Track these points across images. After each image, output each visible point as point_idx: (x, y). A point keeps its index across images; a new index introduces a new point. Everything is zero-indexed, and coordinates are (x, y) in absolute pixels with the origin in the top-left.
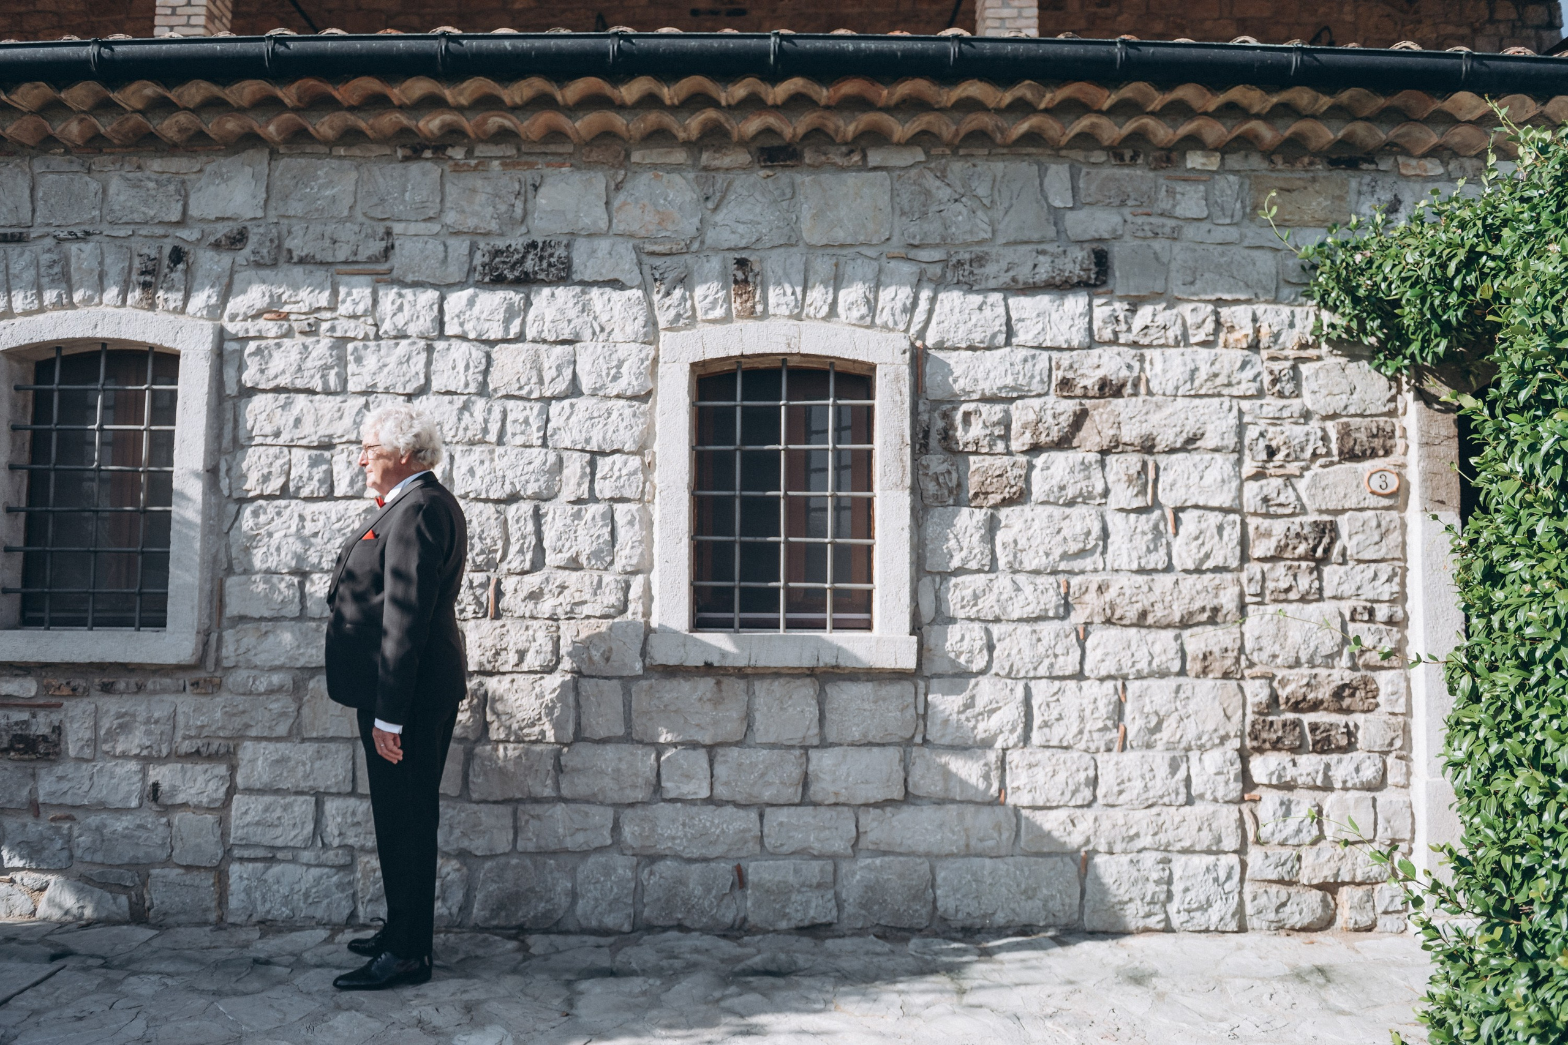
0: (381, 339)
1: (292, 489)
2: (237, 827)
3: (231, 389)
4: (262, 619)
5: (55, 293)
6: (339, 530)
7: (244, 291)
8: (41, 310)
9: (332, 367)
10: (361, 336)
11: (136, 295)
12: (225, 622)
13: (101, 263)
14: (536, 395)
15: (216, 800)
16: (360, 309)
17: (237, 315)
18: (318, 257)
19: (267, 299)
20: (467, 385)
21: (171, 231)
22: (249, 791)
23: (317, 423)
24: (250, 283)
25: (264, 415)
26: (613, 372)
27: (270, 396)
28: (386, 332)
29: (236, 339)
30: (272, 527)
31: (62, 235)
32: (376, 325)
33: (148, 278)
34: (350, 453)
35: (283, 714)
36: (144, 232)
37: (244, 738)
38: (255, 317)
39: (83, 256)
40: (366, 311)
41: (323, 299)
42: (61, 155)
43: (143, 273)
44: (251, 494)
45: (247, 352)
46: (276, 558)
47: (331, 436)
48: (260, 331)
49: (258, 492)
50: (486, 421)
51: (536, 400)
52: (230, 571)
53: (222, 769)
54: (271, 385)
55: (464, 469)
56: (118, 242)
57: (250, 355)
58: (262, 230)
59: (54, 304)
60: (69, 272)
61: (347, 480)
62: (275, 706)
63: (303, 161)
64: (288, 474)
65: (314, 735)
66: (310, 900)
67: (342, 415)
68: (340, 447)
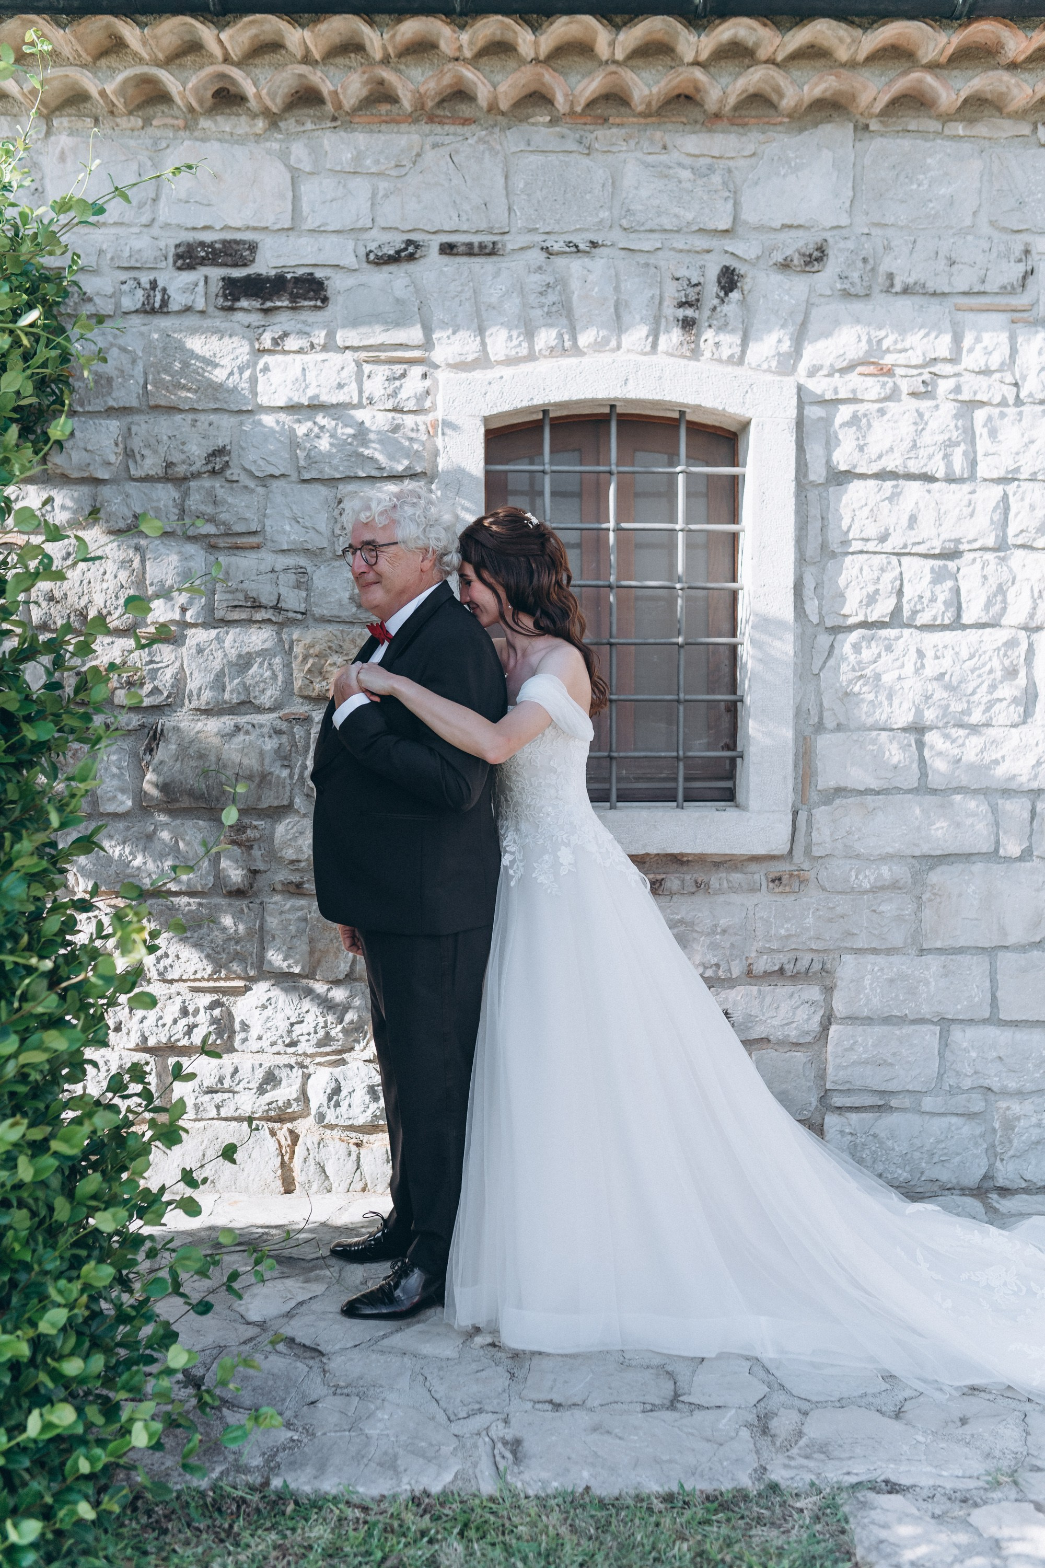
0: (1024, 404)
1: (906, 613)
2: (838, 1067)
3: (817, 473)
4: (868, 792)
5: (553, 333)
6: (973, 671)
7: (827, 334)
8: (531, 357)
9: (958, 444)
10: (996, 400)
11: (673, 337)
12: (814, 797)
13: (617, 289)
15: (808, 1033)
16: (994, 364)
17: (821, 367)
18: (931, 286)
19: (864, 346)
21: (714, 243)
22: (852, 1019)
23: (939, 522)
24: (837, 323)
25: (866, 511)
27: (871, 483)
28: (1030, 395)
29: (823, 402)
30: (880, 666)
31: (556, 247)
32: (1016, 385)
33: (689, 312)
34: (986, 564)
35: (899, 918)
36: (679, 242)
37: (842, 951)
38: (843, 371)
39: (591, 278)
40: (1003, 364)
41: (943, 345)
42: (544, 125)
43: (681, 305)
44: (850, 621)
45: (838, 420)
46: (887, 709)
47: (958, 541)
48: (854, 391)
49: (861, 618)
52: (820, 727)
53: (814, 993)
54: (875, 468)
56: (642, 259)
57: (843, 425)
58: (850, 245)
59: (552, 349)
60: (569, 300)
61: (982, 600)
62: (888, 908)
63: (906, 143)
64: (900, 593)
65: (939, 944)
66: (936, 1159)
67: (973, 511)
68: (971, 556)
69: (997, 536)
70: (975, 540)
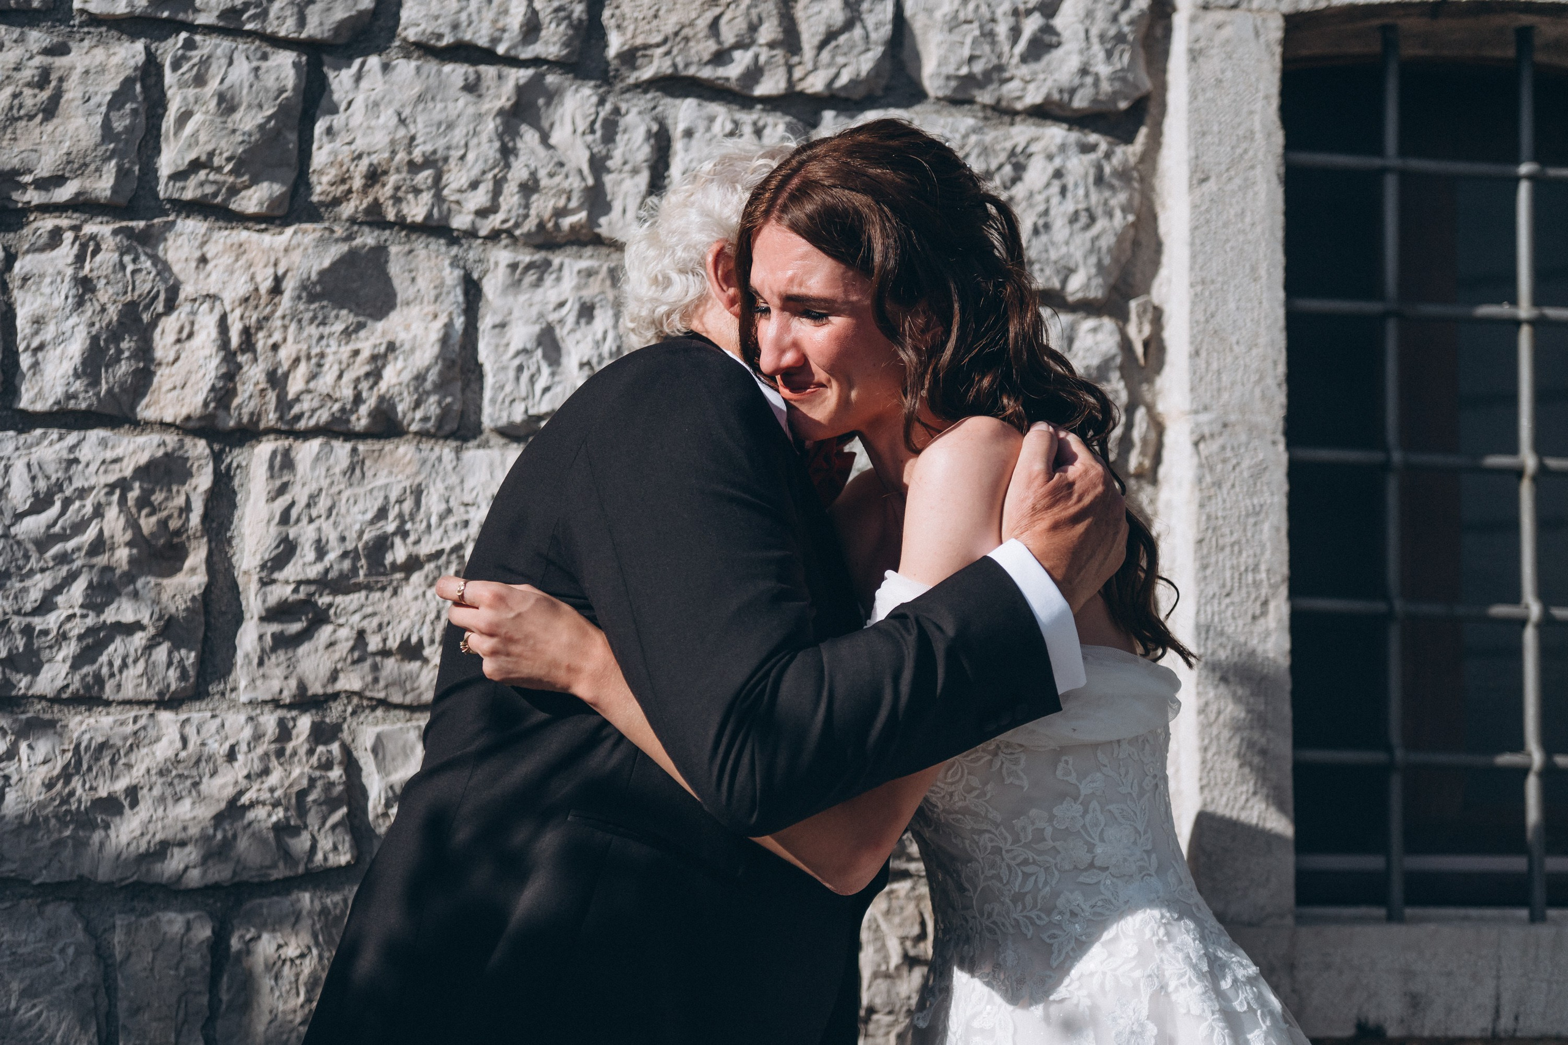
6: (43, 543)
14: (770, 85)
20: (532, 29)
26: (1031, 25)
34: (87, 248)
50: (598, 165)
51: (772, 103)
55: (521, 334)
61: (76, 347)
67: (56, 98)
68: (48, 223)
69: (122, 174)
70: (58, 180)
